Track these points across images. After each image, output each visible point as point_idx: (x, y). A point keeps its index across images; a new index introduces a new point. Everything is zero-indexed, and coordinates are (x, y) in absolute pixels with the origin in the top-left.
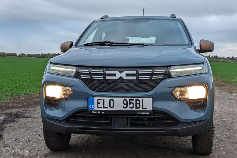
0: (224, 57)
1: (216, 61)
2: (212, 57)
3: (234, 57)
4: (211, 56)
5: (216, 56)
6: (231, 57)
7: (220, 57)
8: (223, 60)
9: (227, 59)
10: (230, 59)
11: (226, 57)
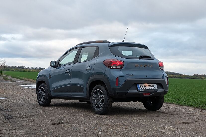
0: (29, 67)
1: (23, 70)
2: (19, 67)
3: (37, 68)
4: (17, 67)
5: (22, 66)
6: (34, 67)
7: (25, 67)
8: (28, 70)
9: (31, 69)
10: (33, 69)
11: (30, 68)
